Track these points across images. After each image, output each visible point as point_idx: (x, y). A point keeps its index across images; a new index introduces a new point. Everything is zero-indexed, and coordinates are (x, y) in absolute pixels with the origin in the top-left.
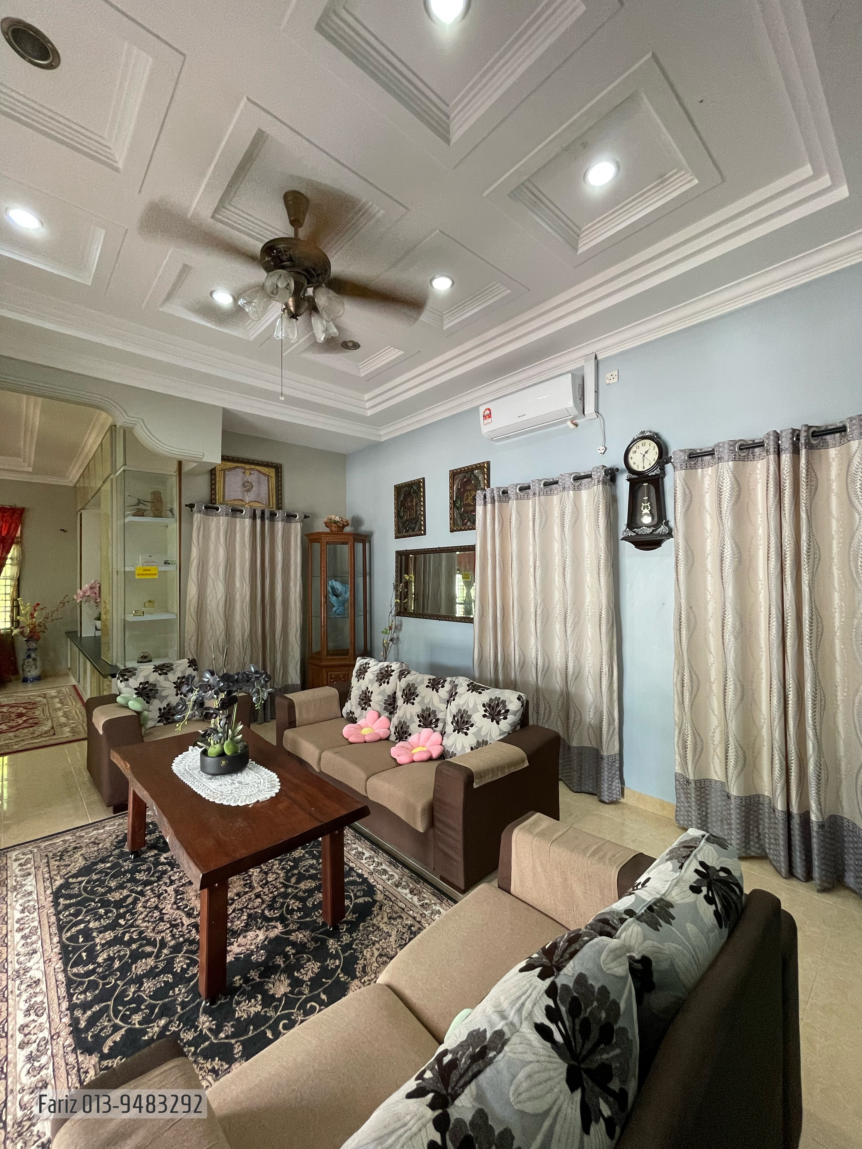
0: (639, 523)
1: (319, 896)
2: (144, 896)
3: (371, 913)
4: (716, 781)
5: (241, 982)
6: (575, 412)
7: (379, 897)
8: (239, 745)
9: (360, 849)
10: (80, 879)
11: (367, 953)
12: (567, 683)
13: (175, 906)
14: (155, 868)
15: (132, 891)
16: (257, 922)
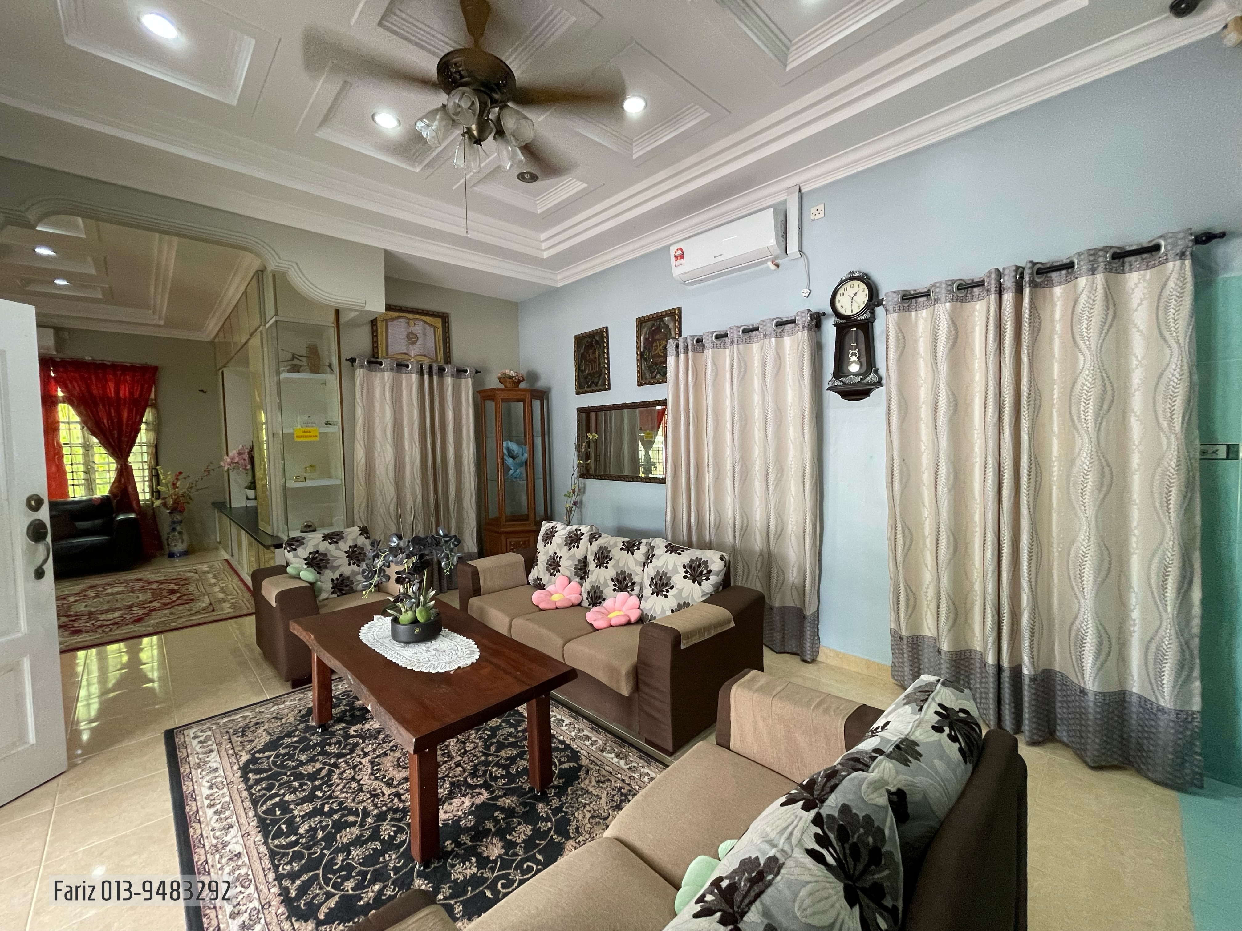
0: (846, 371)
1: (523, 763)
2: (339, 768)
3: (578, 777)
4: (929, 637)
5: (453, 846)
6: (777, 251)
7: (584, 762)
8: (432, 611)
9: (559, 717)
10: (267, 754)
11: (579, 815)
12: (768, 542)
13: (373, 777)
14: (346, 740)
15: (324, 764)
16: (461, 789)
